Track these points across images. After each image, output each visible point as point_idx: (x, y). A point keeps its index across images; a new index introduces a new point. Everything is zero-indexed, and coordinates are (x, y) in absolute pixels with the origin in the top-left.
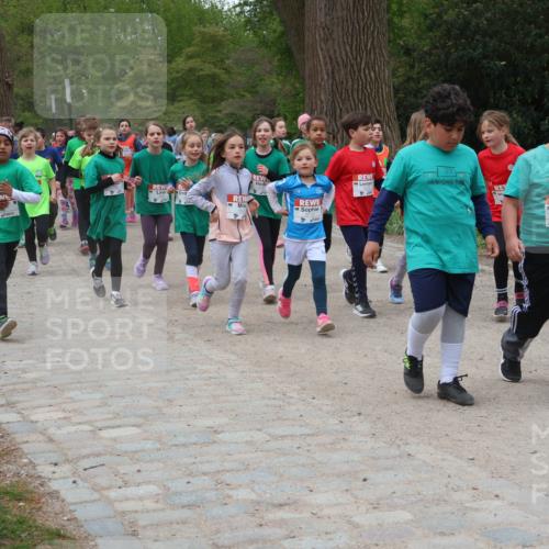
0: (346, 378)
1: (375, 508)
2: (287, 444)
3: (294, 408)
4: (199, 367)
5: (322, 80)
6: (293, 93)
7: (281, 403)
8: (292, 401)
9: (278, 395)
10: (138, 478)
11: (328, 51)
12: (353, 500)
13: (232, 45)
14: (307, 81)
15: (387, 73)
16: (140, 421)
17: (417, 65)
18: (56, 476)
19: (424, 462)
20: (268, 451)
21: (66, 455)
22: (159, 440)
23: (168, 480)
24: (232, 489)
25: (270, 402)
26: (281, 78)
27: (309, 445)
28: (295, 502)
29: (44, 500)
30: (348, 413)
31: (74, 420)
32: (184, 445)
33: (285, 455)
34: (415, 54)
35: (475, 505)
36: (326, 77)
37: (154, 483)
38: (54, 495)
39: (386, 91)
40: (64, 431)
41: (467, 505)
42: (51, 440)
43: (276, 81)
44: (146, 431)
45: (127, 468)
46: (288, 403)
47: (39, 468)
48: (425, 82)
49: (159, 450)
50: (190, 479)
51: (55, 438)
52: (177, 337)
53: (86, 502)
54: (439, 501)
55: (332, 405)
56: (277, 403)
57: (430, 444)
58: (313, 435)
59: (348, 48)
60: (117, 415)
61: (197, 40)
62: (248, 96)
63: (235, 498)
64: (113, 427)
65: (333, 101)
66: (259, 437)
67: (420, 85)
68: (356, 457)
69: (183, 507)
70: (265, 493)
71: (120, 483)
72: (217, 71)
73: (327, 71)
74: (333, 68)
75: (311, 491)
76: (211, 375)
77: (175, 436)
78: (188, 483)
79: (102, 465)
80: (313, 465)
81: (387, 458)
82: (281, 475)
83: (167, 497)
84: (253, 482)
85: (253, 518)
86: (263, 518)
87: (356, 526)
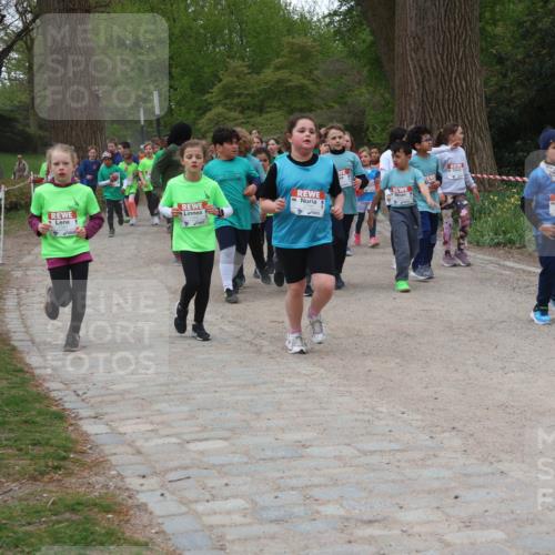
0: (435, 393)
1: (467, 526)
2: (375, 459)
3: (383, 422)
4: (287, 380)
5: (412, 89)
6: (383, 103)
7: (370, 418)
8: (381, 416)
9: (366, 410)
10: (226, 491)
11: (419, 61)
12: (444, 518)
13: (320, 56)
14: (397, 91)
15: (478, 82)
16: (227, 434)
17: (509, 73)
18: (143, 488)
19: (518, 480)
20: (357, 466)
21: (155, 468)
22: (246, 453)
23: (255, 494)
24: (320, 505)
25: (356, 416)
26: (371, 89)
27: (399, 461)
28: (385, 519)
29: (132, 512)
30: (439, 429)
31: (162, 432)
32: (272, 459)
33: (374, 470)
34: (509, 63)
36: (416, 87)
37: (242, 497)
38: (143, 507)
39: (477, 100)
40: (152, 443)
42: (139, 452)
43: (364, 90)
44: (234, 445)
45: (215, 482)
46: (377, 418)
47: (128, 480)
50: (279, 494)
51: (143, 450)
52: (264, 350)
53: (174, 515)
54: (533, 520)
55: (422, 421)
56: (367, 417)
57: (523, 462)
58: (403, 450)
59: (439, 57)
60: (204, 428)
61: (286, 51)
62: (336, 106)
63: (323, 513)
64: (200, 440)
65: (423, 112)
66: (347, 451)
67: (513, 95)
68: (448, 474)
69: (271, 522)
70: (354, 509)
71: (208, 497)
72: (306, 82)
73: (417, 81)
74: (424, 77)
75: (401, 508)
76: (299, 388)
77: (263, 450)
78: (276, 497)
79: (189, 478)
80: (402, 481)
81: (479, 475)
82: (371, 491)
83: (255, 511)
84: (342, 497)
85: (342, 536)
86: (352, 534)
87: (448, 544)
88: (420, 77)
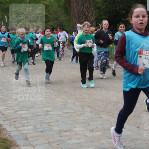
0: (83, 97)
1: (92, 132)
2: (68, 115)
3: (69, 105)
6: (68, 19)
7: (66, 104)
9: (65, 102)
10: (27, 124)
11: (77, 8)
12: (86, 129)
13: (51, 7)
14: (72, 16)
15: (93, 14)
16: (27, 109)
17: (101, 12)
18: (5, 124)
19: (105, 119)
20: (63, 117)
21: (7, 118)
22: (33, 114)
23: (35, 125)
24: (53, 127)
25: (63, 104)
26: (65, 16)
27: (74, 115)
28: (70, 130)
29: (2, 131)
30: (84, 106)
31: (10, 109)
32: (40, 115)
33: (67, 118)
34: (101, 9)
36: (77, 15)
37: (32, 126)
38: (5, 129)
39: (93, 19)
40: (7, 112)
43: (63, 16)
44: (29, 112)
45: (24, 122)
46: (68, 104)
47: (0, 122)
48: (104, 17)
49: (33, 117)
50: (42, 125)
51: (4, 114)
53: (13, 131)
55: (80, 104)
56: (65, 104)
57: (106, 114)
59: (83, 8)
60: (21, 108)
62: (56, 20)
63: (54, 129)
64: (20, 111)
65: (79, 22)
66: (60, 113)
67: (102, 17)
68: (87, 118)
69: (40, 132)
70: (62, 128)
71: (23, 126)
72: (47, 14)
73: (77, 13)
74: (79, 13)
75: (74, 127)
76: (47, 96)
77: (37, 113)
78: (41, 125)
79: (17, 121)
80: (75, 120)
82: (66, 123)
83: (35, 129)
84: (59, 125)
85: (59, 135)
86: (61, 135)
87: (87, 136)
88: (78, 13)
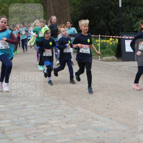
0: (59, 90)
1: (67, 124)
2: (44, 108)
3: (46, 98)
5: (52, 12)
10: (5, 118)
11: (53, 4)
12: (61, 122)
15: (69, 10)
16: (5, 103)
17: (76, 8)
19: (80, 112)
20: (39, 110)
22: (10, 108)
23: (13, 118)
24: (30, 120)
27: (50, 108)
28: (46, 123)
30: (60, 99)
32: (17, 109)
33: (44, 111)
34: (76, 5)
35: (93, 122)
36: (53, 11)
39: (68, 15)
41: (91, 122)
44: (7, 106)
45: (1, 116)
46: (44, 97)
50: (19, 118)
54: (83, 121)
55: (56, 97)
56: (41, 97)
57: (81, 107)
58: (51, 105)
59: (58, 3)
63: (31, 122)
66: (37, 106)
67: (77, 13)
68: (62, 111)
69: (17, 125)
70: (39, 121)
75: (51, 120)
77: (15, 107)
80: (51, 113)
81: (70, 111)
82: (43, 116)
83: (13, 123)
84: (35, 118)
85: (35, 128)
86: (38, 127)
87: (62, 129)
88: (54, 9)
